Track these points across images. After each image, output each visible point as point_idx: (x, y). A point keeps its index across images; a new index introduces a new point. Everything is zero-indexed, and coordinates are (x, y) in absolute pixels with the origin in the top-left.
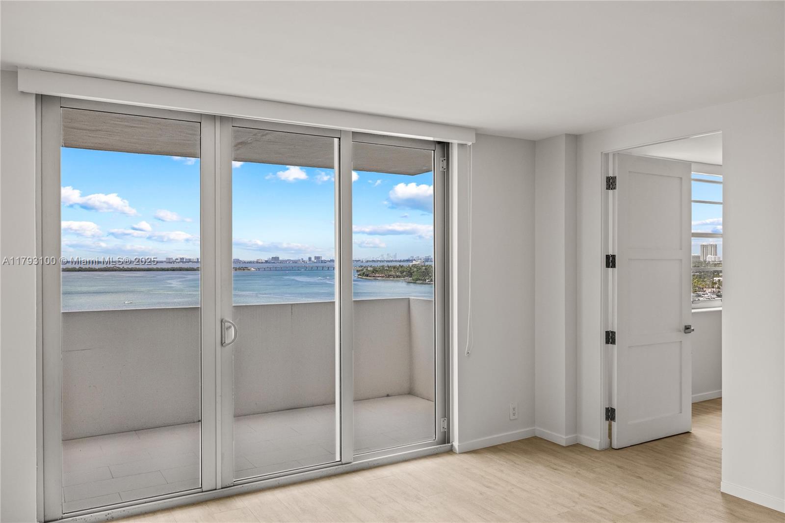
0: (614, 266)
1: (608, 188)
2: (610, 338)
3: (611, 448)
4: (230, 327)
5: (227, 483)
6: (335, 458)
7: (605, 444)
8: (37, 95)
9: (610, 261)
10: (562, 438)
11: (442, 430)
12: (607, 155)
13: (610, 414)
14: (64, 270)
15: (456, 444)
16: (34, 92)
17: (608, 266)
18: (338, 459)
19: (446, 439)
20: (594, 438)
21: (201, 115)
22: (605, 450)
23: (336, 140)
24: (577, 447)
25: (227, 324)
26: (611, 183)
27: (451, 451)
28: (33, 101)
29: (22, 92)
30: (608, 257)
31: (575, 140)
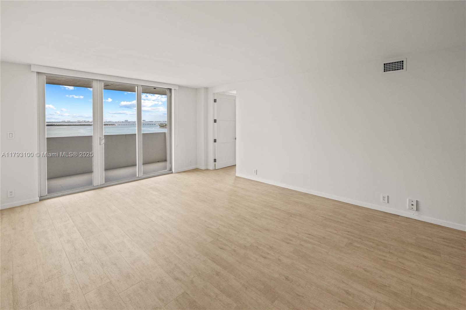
0: (216, 122)
1: (214, 102)
2: (215, 141)
3: (215, 169)
4: (103, 139)
5: (101, 184)
6: (136, 176)
7: (214, 168)
8: (37, 72)
9: (215, 121)
10: (203, 168)
11: (170, 167)
12: (214, 93)
13: (215, 160)
14: (47, 125)
15: (173, 171)
16: (36, 71)
17: (214, 122)
18: (138, 176)
19: (171, 170)
20: (211, 167)
21: (93, 79)
22: (213, 170)
23: (136, 87)
24: (207, 170)
25: (102, 139)
26: (215, 101)
27: (172, 173)
28: (36, 73)
29: (32, 71)
30: (214, 120)
31: (206, 89)
